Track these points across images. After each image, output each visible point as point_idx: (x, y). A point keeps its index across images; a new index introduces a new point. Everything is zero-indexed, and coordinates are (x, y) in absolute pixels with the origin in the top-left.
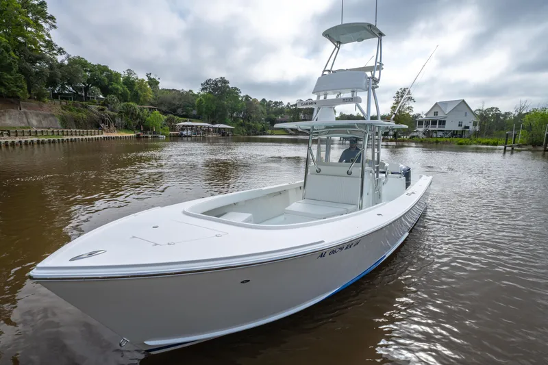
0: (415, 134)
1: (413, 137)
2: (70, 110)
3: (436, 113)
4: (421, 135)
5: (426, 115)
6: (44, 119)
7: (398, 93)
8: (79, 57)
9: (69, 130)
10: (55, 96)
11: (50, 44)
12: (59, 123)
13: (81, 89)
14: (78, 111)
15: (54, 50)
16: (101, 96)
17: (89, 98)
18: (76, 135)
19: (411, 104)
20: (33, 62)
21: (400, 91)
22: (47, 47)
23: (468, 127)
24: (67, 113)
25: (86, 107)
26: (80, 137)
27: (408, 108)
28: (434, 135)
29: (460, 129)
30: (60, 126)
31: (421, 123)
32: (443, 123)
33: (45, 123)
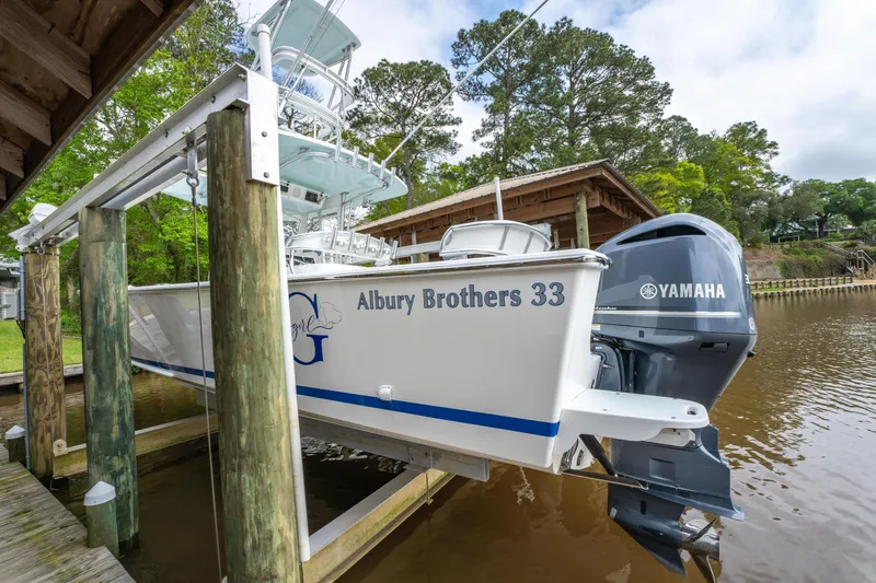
2: (796, 253)
6: (758, 270)
8: (810, 180)
9: (794, 280)
10: (774, 240)
11: (769, 178)
12: (778, 272)
13: (813, 223)
14: (809, 253)
15: (775, 181)
16: (850, 227)
17: (827, 232)
18: (804, 286)
20: (748, 204)
22: (765, 182)
24: (792, 257)
25: (822, 246)
26: (812, 289)
30: (780, 276)
33: (759, 274)
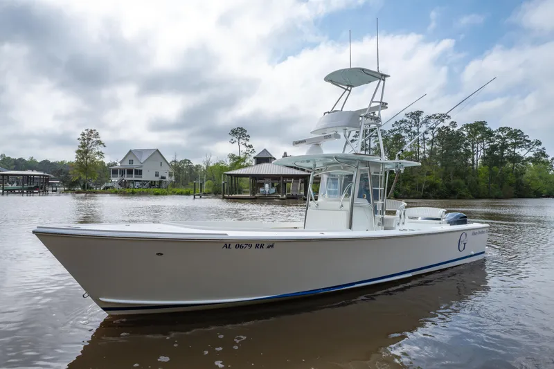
0: (110, 185)
1: (107, 188)
3: (131, 162)
4: (117, 186)
5: (121, 162)
7: (84, 135)
19: (100, 148)
21: (86, 132)
23: (164, 178)
27: (98, 153)
28: (132, 185)
29: (157, 179)
31: (115, 172)
32: (139, 172)
